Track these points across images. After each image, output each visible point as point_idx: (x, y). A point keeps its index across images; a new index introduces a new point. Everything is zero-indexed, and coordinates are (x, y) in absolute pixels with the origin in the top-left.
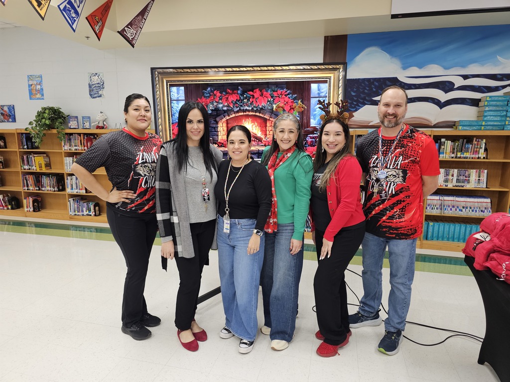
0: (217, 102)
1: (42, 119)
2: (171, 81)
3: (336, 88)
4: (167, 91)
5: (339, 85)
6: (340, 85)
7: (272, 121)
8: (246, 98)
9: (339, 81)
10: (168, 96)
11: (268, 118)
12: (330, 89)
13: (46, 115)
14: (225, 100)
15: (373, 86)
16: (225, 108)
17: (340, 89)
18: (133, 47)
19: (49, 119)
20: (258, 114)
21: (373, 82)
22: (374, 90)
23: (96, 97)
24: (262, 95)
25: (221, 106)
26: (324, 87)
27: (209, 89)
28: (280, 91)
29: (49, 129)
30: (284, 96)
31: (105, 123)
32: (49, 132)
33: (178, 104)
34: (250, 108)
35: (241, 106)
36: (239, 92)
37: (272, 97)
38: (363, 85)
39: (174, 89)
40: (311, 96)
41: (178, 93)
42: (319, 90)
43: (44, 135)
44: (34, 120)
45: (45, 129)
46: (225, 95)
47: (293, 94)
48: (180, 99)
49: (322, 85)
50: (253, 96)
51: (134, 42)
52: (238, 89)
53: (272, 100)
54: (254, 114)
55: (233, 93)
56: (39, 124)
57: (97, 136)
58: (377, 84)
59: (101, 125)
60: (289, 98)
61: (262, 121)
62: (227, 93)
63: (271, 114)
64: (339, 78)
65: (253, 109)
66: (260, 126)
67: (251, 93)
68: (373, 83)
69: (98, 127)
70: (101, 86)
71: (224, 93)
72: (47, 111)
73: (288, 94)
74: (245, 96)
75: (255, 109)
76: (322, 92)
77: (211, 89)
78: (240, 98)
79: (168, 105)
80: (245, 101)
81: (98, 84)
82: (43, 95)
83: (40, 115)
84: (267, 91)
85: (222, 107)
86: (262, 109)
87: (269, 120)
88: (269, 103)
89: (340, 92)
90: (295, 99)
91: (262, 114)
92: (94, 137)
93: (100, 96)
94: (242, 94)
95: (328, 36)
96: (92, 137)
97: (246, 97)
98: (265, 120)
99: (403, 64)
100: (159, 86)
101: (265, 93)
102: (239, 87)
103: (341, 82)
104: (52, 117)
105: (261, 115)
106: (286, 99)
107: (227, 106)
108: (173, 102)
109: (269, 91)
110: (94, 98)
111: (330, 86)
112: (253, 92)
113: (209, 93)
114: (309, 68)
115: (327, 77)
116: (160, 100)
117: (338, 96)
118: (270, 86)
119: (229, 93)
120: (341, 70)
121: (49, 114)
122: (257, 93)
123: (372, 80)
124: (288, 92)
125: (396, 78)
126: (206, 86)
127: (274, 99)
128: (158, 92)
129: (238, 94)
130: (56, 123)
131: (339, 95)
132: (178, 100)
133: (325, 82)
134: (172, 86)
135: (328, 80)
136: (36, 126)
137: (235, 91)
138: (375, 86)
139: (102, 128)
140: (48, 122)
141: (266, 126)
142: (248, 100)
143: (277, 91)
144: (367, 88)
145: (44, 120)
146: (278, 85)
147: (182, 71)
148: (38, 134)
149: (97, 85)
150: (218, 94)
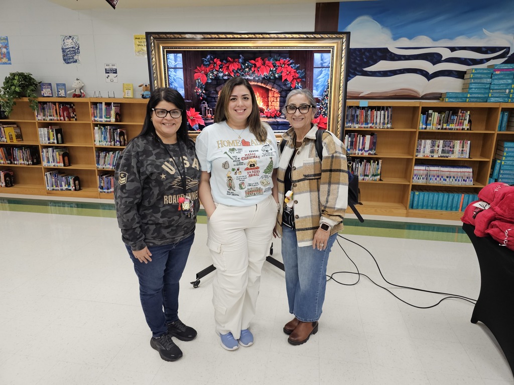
0: (216, 71)
1: (11, 86)
2: (168, 47)
3: (339, 58)
4: (164, 58)
5: (342, 55)
6: (343, 55)
7: (274, 92)
8: (247, 67)
9: (342, 51)
10: (164, 64)
11: (270, 88)
12: (333, 59)
13: (15, 82)
14: (225, 69)
15: (364, 56)
16: (226, 78)
17: (343, 59)
18: (114, 8)
19: (19, 86)
20: (259, 84)
21: (364, 53)
22: (365, 60)
23: (71, 63)
24: (264, 64)
25: (221, 75)
26: (327, 57)
27: (209, 56)
28: (282, 60)
29: (19, 97)
30: (286, 66)
31: (82, 91)
32: (20, 100)
33: (176, 72)
34: (252, 78)
35: (242, 75)
36: (240, 60)
37: (274, 66)
38: (354, 55)
39: (171, 56)
40: (314, 66)
41: (176, 61)
42: (322, 60)
43: (15, 103)
44: (3, 88)
45: (14, 97)
46: (226, 64)
47: (296, 63)
48: (177, 67)
49: (325, 55)
50: (255, 65)
51: (115, 3)
52: (240, 58)
53: (274, 69)
54: (256, 83)
55: (234, 61)
56: (8, 92)
57: (74, 105)
58: (368, 54)
59: (78, 93)
60: (292, 68)
61: (264, 91)
62: (228, 61)
63: (273, 84)
64: (342, 48)
65: (254, 78)
66: (262, 97)
67: (253, 61)
69: (75, 96)
70: (76, 50)
71: (225, 61)
72: (17, 78)
73: (291, 64)
74: (246, 64)
75: (257, 79)
76: (325, 63)
77: (211, 57)
78: (241, 66)
79: (165, 73)
80: (247, 70)
81: (73, 48)
82: (9, 59)
83: (9, 82)
84: (269, 60)
85: (223, 77)
86: (264, 78)
87: (271, 90)
88: (271, 73)
89: (343, 63)
90: (298, 69)
91: (264, 84)
92: (71, 106)
93: (76, 61)
94: (244, 63)
95: (320, 3)
96: (68, 106)
97: (248, 65)
98: (267, 90)
99: (394, 35)
100: (155, 52)
101: (267, 62)
102: (241, 56)
103: (344, 52)
104: (22, 84)
105: (263, 85)
106: (289, 68)
107: (227, 75)
108: (170, 70)
109: (271, 60)
110: (68, 63)
111: (333, 56)
112: (255, 60)
113: (209, 61)
114: (312, 36)
115: (330, 47)
116: (156, 67)
117: (341, 67)
118: (272, 54)
119: (230, 61)
120: (344, 40)
121: (19, 81)
122: (259, 62)
123: (363, 50)
124: (291, 61)
125: (387, 49)
126: (204, 54)
127: (276, 69)
128: (154, 59)
129: (239, 62)
130: (27, 91)
131: (341, 66)
132: (175, 68)
133: (329, 52)
134: (168, 52)
135: (331, 49)
136: (5, 94)
137: (236, 60)
138: (366, 56)
139: (79, 96)
140: (17, 89)
141: (268, 97)
142: (250, 69)
143: (280, 60)
144: (358, 59)
145: (13, 87)
146: (280, 54)
147: (180, 37)
148: (7, 103)
149: (72, 49)
150: (219, 62)
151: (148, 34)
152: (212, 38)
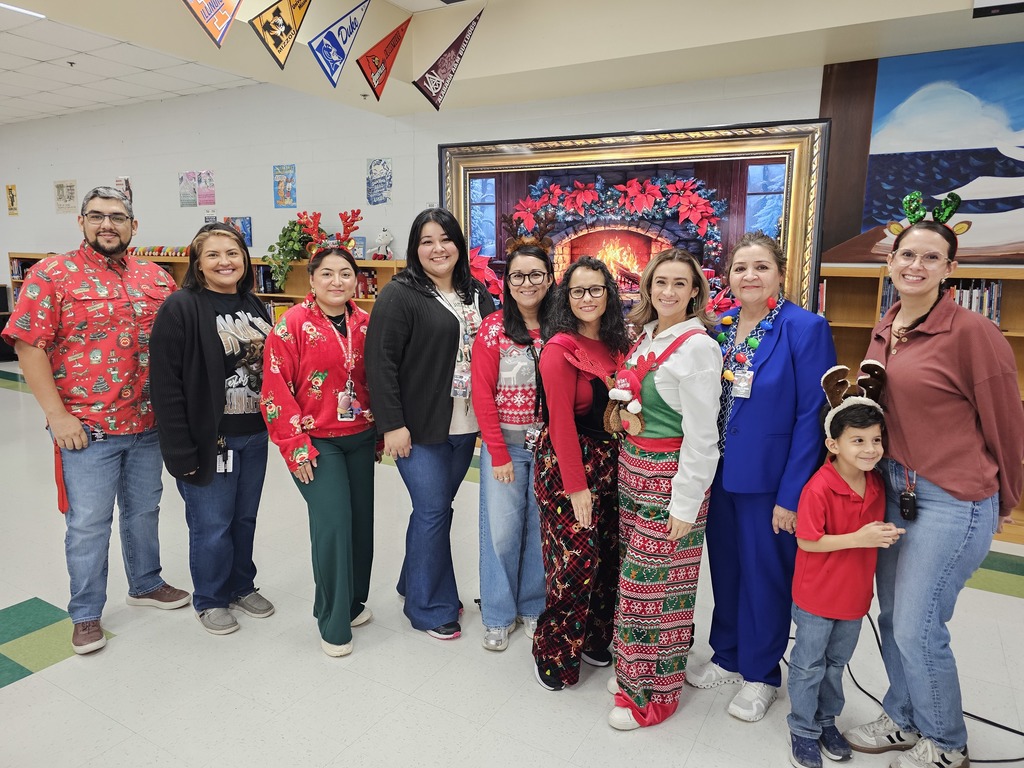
0: (554, 207)
1: (289, 241)
2: (473, 169)
3: (803, 173)
4: (465, 188)
5: (811, 167)
6: (814, 167)
7: (663, 243)
8: (610, 198)
9: (812, 157)
10: (465, 197)
11: (654, 237)
12: (790, 176)
13: (295, 235)
14: (569, 202)
15: (935, 169)
16: (569, 219)
17: (814, 175)
18: (438, 109)
19: (300, 241)
20: (633, 229)
21: (937, 160)
22: (939, 177)
23: (377, 203)
24: (643, 191)
25: (561, 213)
26: (778, 172)
27: (541, 181)
28: (680, 183)
29: (298, 259)
30: (688, 193)
31: (389, 249)
32: (299, 264)
33: (483, 212)
34: (619, 218)
35: (601, 213)
36: (598, 186)
37: (664, 195)
38: (911, 166)
39: (477, 183)
40: (748, 192)
41: (484, 190)
42: (765, 177)
43: (291, 268)
44: (277, 244)
45: (292, 259)
46: (571, 193)
47: (709, 187)
48: (487, 201)
49: (773, 168)
50: (626, 193)
51: (439, 100)
52: (596, 180)
53: (664, 200)
54: (626, 228)
55: (586, 188)
56: (284, 250)
57: (375, 273)
58: (946, 164)
59: (382, 252)
60: (700, 196)
61: (642, 242)
62: (574, 189)
63: (659, 228)
64: (812, 152)
65: (623, 218)
66: (637, 254)
67: (622, 187)
68: (936, 163)
69: (376, 257)
70: (387, 182)
71: (569, 189)
72: (297, 228)
73: (698, 189)
74: (609, 193)
75: (628, 219)
76: (773, 183)
77: (544, 182)
78: (599, 197)
79: (465, 214)
80: (609, 202)
81: (383, 178)
82: (295, 200)
83: (286, 234)
84: (653, 183)
85: (564, 216)
86: (642, 218)
87: (656, 240)
88: (656, 207)
89: (813, 183)
90: (712, 197)
91: (643, 229)
92: (370, 273)
93: (385, 201)
94: (604, 191)
95: (832, 66)
96: (367, 274)
97: (612, 195)
98: (649, 241)
99: (1013, 118)
100: (452, 179)
101: (649, 187)
102: (599, 177)
103: (815, 160)
104: (304, 238)
105: (639, 231)
106: (694, 198)
107: (573, 214)
108: (474, 207)
109: (658, 183)
110: (375, 204)
111: (790, 169)
112: (625, 185)
113: (541, 190)
115: (784, 152)
116: (452, 203)
117: (809, 192)
118: (660, 172)
119: (578, 188)
120: (817, 136)
121: (299, 233)
122: (633, 189)
123: (933, 156)
124: (699, 183)
125: (995, 151)
126: (533, 177)
127: (668, 199)
128: (449, 190)
129: (595, 189)
130: (310, 249)
131: (810, 188)
132: (483, 204)
133: (782, 161)
134: (473, 177)
135: (787, 156)
136: (280, 253)
137: (591, 185)
138: (942, 169)
139: (385, 258)
140: (297, 247)
141: (649, 253)
142: (616, 201)
143: (675, 183)
144: (922, 175)
145: (291, 243)
146: (677, 169)
147: (493, 149)
148: (280, 267)
149: (380, 181)
150: (558, 191)
151: (442, 148)
152: (548, 148)
